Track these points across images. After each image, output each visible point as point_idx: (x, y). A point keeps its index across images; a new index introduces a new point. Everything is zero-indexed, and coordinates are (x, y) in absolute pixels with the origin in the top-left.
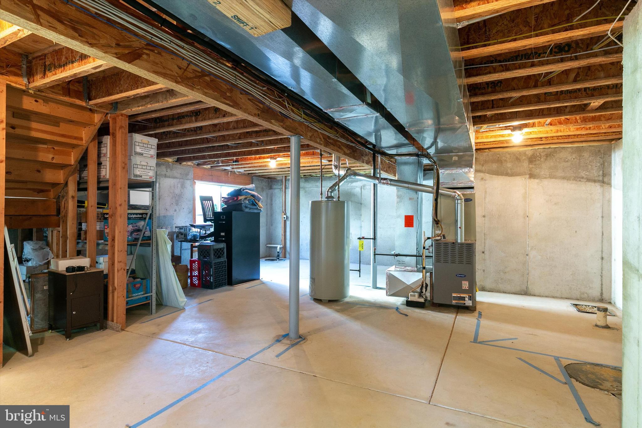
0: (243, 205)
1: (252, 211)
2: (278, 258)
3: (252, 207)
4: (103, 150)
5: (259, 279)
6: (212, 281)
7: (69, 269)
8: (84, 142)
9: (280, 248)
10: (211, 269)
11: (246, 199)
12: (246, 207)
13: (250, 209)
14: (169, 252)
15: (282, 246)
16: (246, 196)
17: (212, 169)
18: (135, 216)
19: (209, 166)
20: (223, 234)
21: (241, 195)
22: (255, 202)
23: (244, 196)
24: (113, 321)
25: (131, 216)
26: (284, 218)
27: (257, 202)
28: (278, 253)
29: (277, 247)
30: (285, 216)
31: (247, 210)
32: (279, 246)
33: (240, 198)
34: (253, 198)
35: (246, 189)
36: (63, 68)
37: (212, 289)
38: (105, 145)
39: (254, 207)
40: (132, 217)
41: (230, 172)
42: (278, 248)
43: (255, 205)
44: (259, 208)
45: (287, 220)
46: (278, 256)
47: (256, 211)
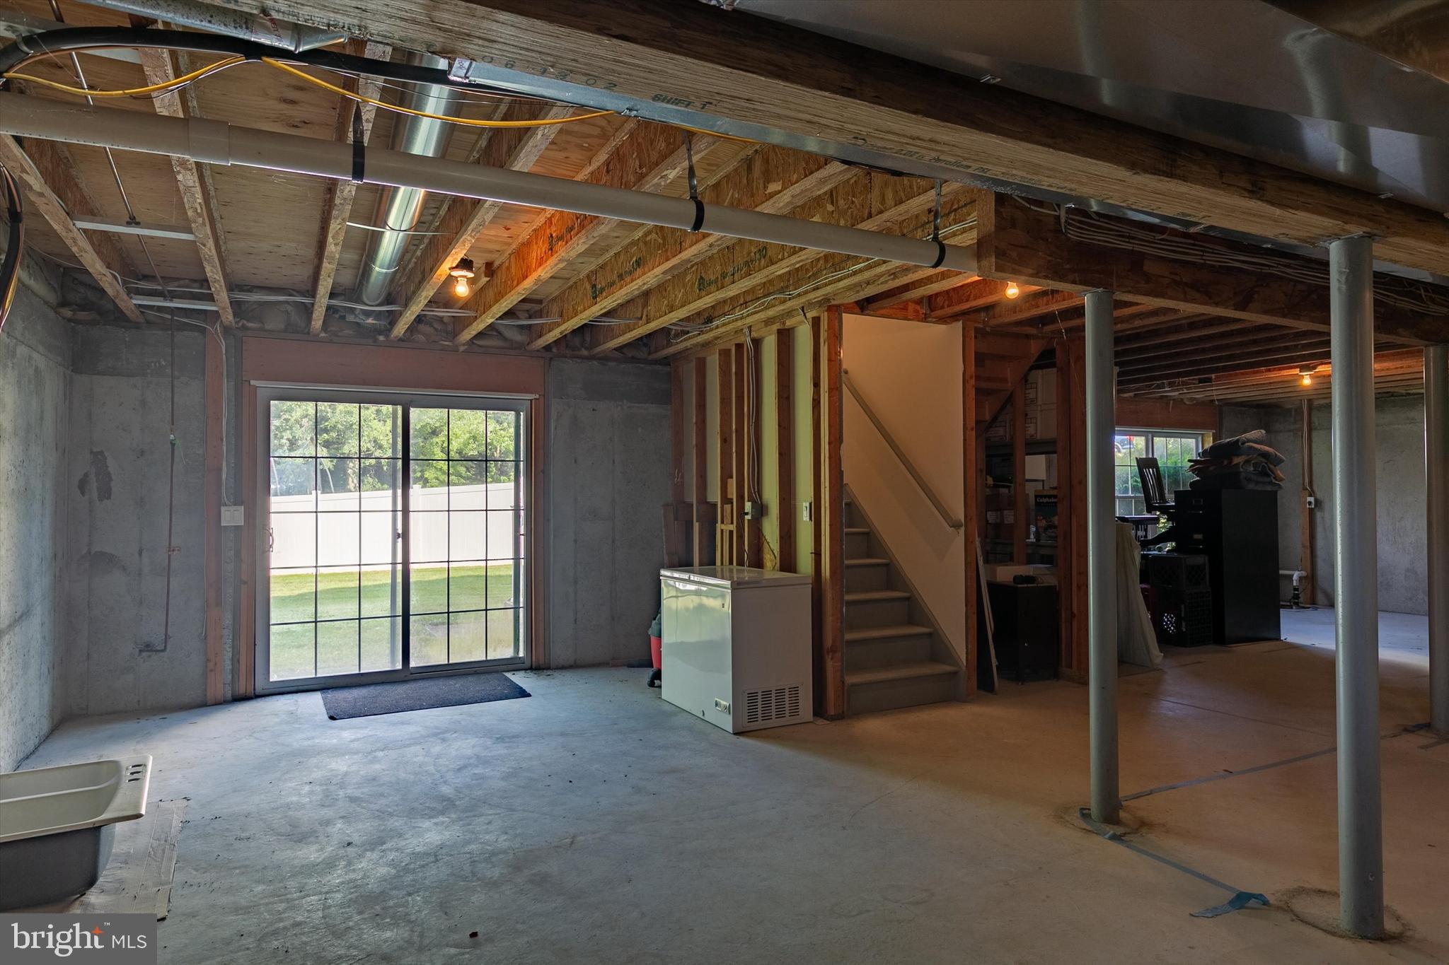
0: (1243, 475)
1: (1259, 488)
2: (1297, 604)
3: (1260, 479)
4: (1029, 393)
5: (1278, 639)
6: (1184, 630)
7: (1017, 579)
8: (1010, 384)
9: (1301, 578)
10: (1183, 606)
11: (1247, 462)
12: (1249, 480)
13: (1257, 483)
14: (1137, 563)
15: (1304, 573)
16: (1248, 455)
17: (1137, 399)
18: (1047, 500)
19: (1131, 394)
20: (1198, 536)
21: (1238, 455)
22: (1269, 469)
23: (1243, 457)
24: (1071, 667)
25: (1041, 501)
26: (1310, 503)
27: (1272, 466)
28: (1295, 589)
29: (1293, 575)
30: (1312, 499)
31: (1251, 486)
32: (1296, 575)
33: (1236, 460)
34: (1263, 460)
35: (1249, 441)
36: (1050, 296)
37: (1186, 647)
38: (1034, 386)
39: (1266, 479)
40: (1043, 502)
41: (1171, 402)
42: (1295, 577)
43: (1268, 475)
44: (1274, 481)
45: (1316, 510)
46: (1296, 597)
47: (1269, 488)
